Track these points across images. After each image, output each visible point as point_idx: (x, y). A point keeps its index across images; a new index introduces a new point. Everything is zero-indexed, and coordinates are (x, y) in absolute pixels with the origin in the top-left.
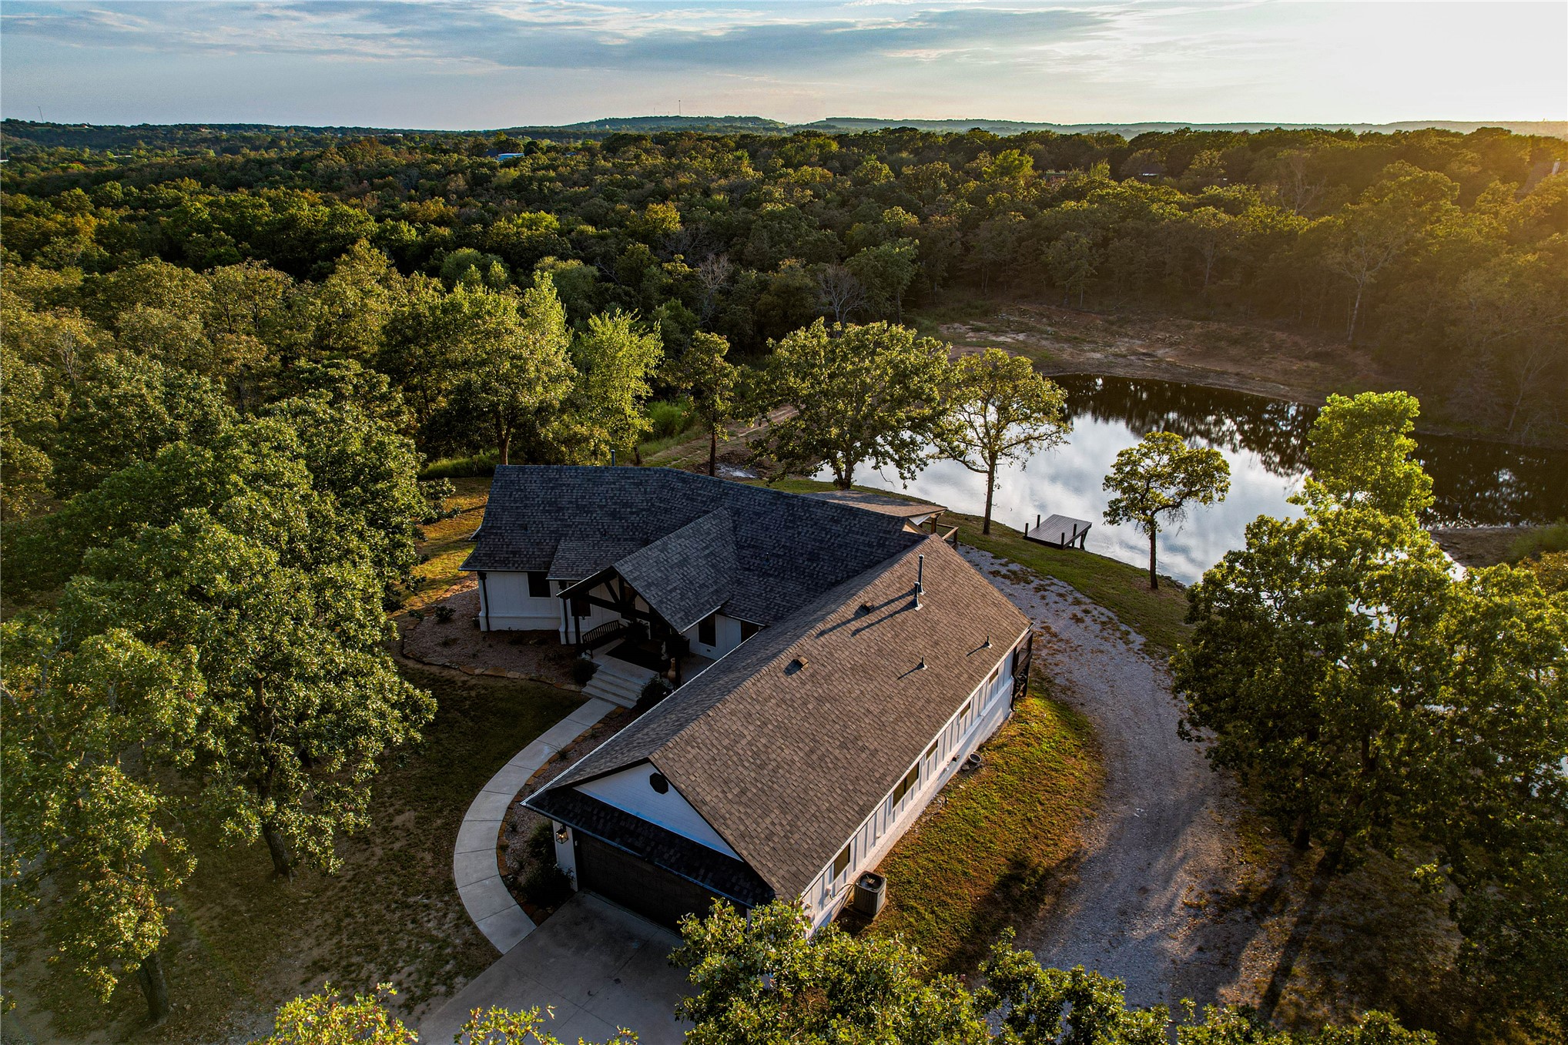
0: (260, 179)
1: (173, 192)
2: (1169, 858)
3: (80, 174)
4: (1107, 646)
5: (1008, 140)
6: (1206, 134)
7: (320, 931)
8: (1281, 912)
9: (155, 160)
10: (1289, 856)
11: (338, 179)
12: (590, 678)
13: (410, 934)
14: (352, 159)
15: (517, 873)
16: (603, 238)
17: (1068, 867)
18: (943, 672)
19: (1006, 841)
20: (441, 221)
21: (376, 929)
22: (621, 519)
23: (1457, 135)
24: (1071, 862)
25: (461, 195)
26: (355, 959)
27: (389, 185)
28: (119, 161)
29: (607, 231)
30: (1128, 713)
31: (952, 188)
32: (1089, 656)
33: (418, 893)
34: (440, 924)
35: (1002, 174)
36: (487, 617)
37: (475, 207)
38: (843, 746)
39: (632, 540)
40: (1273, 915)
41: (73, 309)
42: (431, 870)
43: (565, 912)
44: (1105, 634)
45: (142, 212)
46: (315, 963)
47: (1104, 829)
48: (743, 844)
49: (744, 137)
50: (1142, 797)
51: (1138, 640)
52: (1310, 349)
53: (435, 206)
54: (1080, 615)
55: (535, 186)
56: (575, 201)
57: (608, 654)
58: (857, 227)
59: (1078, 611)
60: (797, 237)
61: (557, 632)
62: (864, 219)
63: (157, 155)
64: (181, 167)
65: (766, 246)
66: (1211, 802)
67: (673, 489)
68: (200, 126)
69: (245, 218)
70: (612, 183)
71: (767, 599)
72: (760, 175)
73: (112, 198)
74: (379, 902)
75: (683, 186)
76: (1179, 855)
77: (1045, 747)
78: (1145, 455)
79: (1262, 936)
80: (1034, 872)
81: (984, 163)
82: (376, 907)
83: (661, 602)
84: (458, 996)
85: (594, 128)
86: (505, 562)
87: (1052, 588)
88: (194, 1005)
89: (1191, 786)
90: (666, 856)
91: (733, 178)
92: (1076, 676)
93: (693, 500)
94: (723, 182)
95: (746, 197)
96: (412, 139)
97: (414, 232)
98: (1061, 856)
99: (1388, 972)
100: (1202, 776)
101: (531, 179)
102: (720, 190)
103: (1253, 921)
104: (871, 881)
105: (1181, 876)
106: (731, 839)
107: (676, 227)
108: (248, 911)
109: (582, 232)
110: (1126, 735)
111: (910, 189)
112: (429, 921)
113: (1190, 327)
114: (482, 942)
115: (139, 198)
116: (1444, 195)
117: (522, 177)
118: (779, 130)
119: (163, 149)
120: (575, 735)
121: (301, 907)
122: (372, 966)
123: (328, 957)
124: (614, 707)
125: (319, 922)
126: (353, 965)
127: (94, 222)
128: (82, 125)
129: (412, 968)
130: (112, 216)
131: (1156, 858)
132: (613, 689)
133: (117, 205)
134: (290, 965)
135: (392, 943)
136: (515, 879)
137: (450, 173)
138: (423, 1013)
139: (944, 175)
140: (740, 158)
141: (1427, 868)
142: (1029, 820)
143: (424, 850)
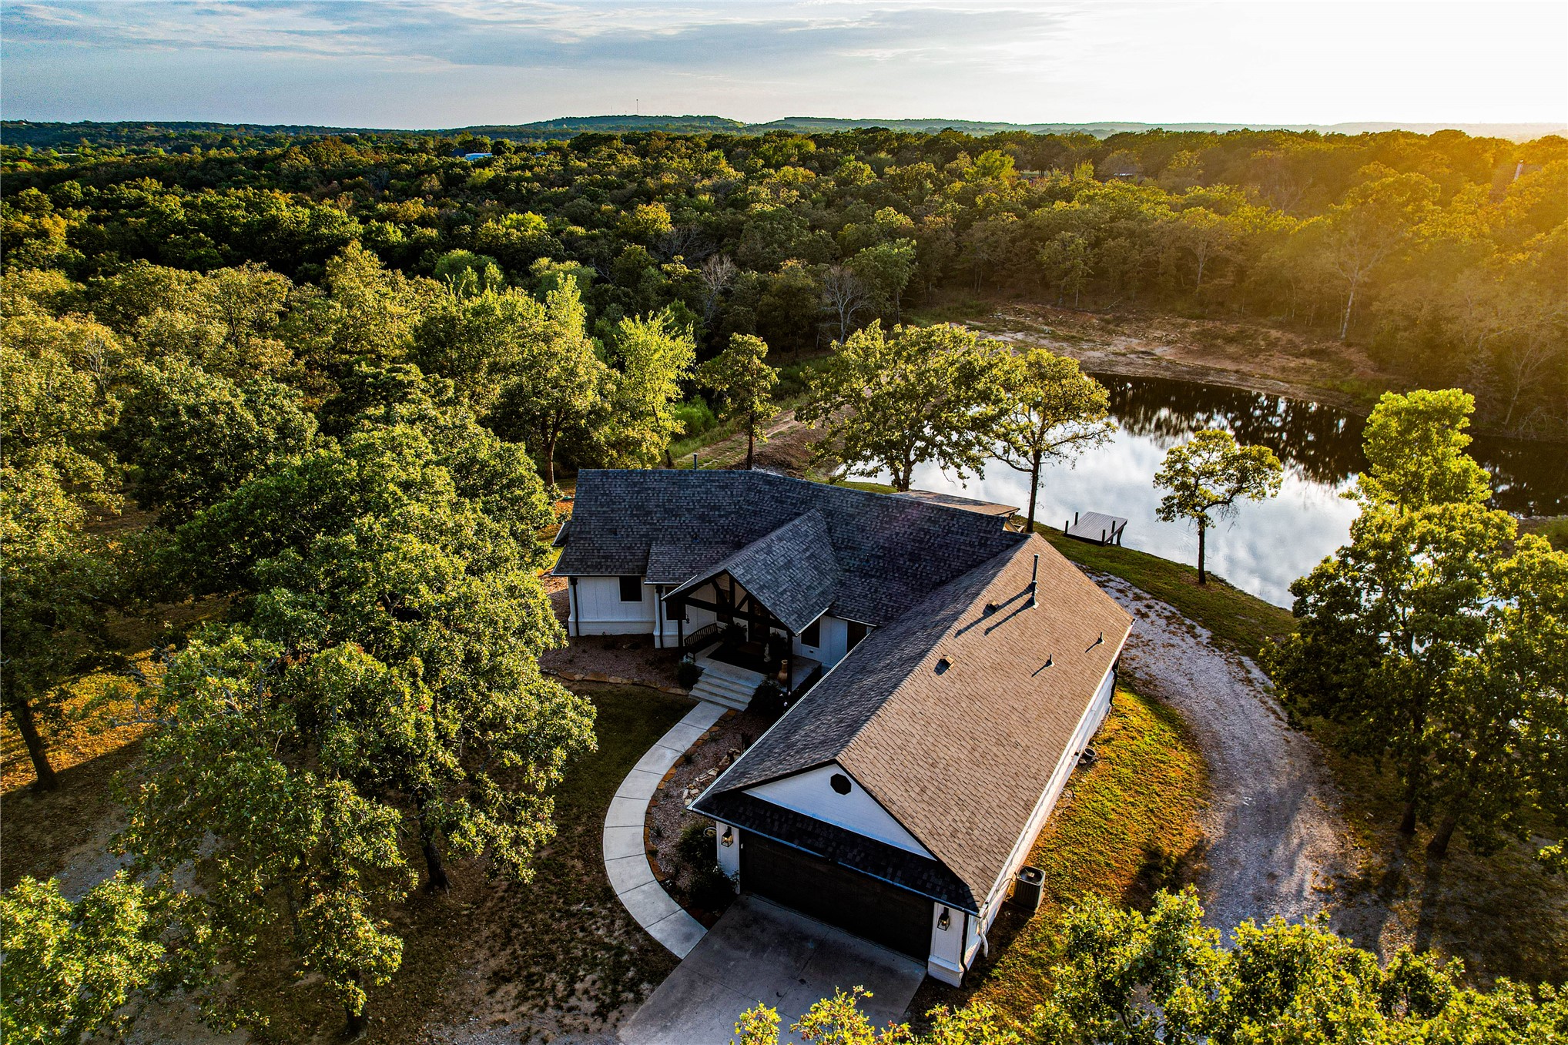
0: (222, 179)
1: (135, 192)
2: (1287, 844)
3: (30, 173)
4: (1176, 640)
5: (983, 140)
6: (1178, 135)
7: (491, 942)
8: (1405, 896)
9: (104, 159)
10: (1397, 840)
11: (305, 179)
12: (696, 681)
13: (581, 941)
14: (317, 159)
15: (674, 877)
16: (593, 238)
17: (1197, 856)
18: (1069, 668)
19: (1137, 831)
20: (424, 221)
21: (547, 938)
22: (710, 522)
23: (1422, 137)
24: (1198, 850)
25: (437, 196)
26: (535, 969)
27: (358, 185)
28: (65, 160)
29: (596, 232)
30: (1212, 705)
31: (939, 187)
32: (1162, 650)
33: (579, 901)
34: (610, 932)
35: (984, 175)
36: (577, 622)
37: (453, 208)
38: (998, 743)
39: (724, 543)
40: (1398, 898)
41: (87, 312)
42: (585, 878)
43: (732, 916)
44: (1172, 628)
45: (104, 212)
46: (495, 974)
47: (1219, 817)
48: (933, 842)
49: (715, 137)
50: (1247, 786)
51: (1205, 634)
52: (1305, 347)
53: (415, 207)
54: (1144, 610)
55: (513, 186)
56: (558, 202)
57: (710, 657)
58: (849, 228)
59: (1140, 605)
60: (790, 239)
61: (651, 637)
62: (855, 219)
63: (104, 153)
64: (138, 166)
65: (759, 247)
66: (1311, 789)
67: (760, 492)
68: (146, 124)
69: (223, 219)
70: (592, 183)
71: (874, 600)
72: (741, 175)
73: (71, 199)
74: (541, 911)
75: (668, 186)
76: (1296, 841)
77: (1147, 738)
78: (1194, 452)
79: (1394, 919)
80: (1169, 862)
81: (963, 161)
82: (540, 916)
83: (775, 604)
84: (649, 1002)
85: (551, 128)
86: (597, 567)
87: (1111, 584)
88: (388, 1018)
89: (1289, 774)
90: (850, 856)
91: (716, 178)
92: (1154, 669)
93: (782, 502)
94: (706, 182)
95: (730, 198)
96: (369, 139)
97: (400, 234)
98: (1188, 845)
99: (1519, 951)
100: (1297, 765)
101: (506, 179)
102: (705, 190)
103: (1382, 904)
104: (1032, 875)
105: (1302, 862)
106: (922, 837)
107: (666, 227)
108: (414, 923)
109: (571, 233)
110: (1216, 726)
111: (895, 190)
112: (598, 929)
113: (1185, 325)
114: (657, 947)
115: (99, 198)
116: (1425, 197)
117: (497, 177)
118: (739, 130)
119: (109, 148)
120: (694, 739)
121: (465, 919)
122: (553, 975)
123: (506, 967)
124: (724, 711)
125: (486, 933)
126: (534, 974)
127: (63, 223)
128: (19, 122)
129: (594, 976)
130: (81, 216)
131: (1275, 845)
132: (722, 692)
133: (78, 206)
134: (470, 977)
135: (567, 952)
136: (674, 884)
137: (423, 173)
138: (618, 1020)
139: (929, 175)
140: (717, 158)
141: (1552, 849)
142: (1152, 811)
143: (573, 858)
